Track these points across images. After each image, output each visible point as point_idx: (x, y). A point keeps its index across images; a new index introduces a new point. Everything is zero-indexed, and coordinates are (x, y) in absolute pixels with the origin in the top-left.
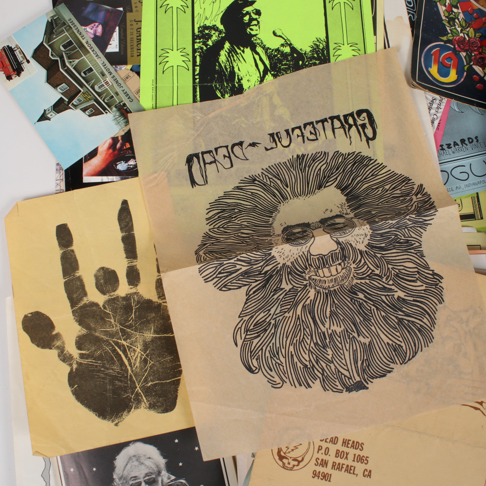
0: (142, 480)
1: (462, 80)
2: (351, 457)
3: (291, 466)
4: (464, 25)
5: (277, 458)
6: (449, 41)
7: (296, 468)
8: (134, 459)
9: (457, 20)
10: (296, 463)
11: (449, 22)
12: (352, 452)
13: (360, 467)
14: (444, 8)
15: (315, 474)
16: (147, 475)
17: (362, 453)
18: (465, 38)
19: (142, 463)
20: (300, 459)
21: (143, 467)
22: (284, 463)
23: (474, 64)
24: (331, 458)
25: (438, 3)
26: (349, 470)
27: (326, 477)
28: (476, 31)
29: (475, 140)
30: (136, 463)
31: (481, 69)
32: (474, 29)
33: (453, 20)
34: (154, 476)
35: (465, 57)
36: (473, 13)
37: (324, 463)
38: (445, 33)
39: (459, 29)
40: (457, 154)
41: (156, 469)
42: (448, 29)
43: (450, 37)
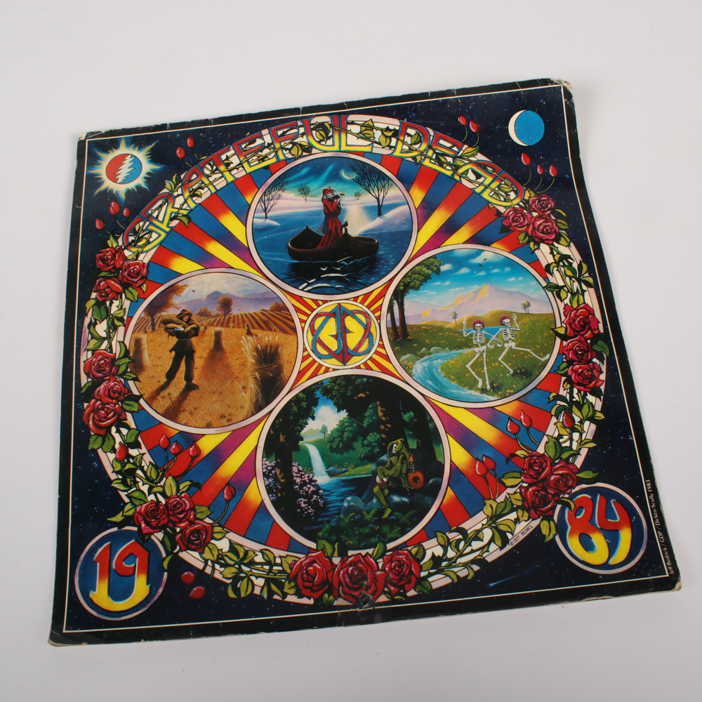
1: (161, 590)
4: (154, 476)
6: (128, 520)
9: (139, 472)
11: (124, 482)
14: (112, 456)
18: (158, 502)
23: (181, 550)
25: (100, 451)
28: (178, 480)
31: (196, 554)
32: (175, 478)
33: (132, 473)
35: (162, 542)
36: (170, 445)
38: (118, 505)
39: (145, 488)
42: (123, 495)
43: (129, 510)
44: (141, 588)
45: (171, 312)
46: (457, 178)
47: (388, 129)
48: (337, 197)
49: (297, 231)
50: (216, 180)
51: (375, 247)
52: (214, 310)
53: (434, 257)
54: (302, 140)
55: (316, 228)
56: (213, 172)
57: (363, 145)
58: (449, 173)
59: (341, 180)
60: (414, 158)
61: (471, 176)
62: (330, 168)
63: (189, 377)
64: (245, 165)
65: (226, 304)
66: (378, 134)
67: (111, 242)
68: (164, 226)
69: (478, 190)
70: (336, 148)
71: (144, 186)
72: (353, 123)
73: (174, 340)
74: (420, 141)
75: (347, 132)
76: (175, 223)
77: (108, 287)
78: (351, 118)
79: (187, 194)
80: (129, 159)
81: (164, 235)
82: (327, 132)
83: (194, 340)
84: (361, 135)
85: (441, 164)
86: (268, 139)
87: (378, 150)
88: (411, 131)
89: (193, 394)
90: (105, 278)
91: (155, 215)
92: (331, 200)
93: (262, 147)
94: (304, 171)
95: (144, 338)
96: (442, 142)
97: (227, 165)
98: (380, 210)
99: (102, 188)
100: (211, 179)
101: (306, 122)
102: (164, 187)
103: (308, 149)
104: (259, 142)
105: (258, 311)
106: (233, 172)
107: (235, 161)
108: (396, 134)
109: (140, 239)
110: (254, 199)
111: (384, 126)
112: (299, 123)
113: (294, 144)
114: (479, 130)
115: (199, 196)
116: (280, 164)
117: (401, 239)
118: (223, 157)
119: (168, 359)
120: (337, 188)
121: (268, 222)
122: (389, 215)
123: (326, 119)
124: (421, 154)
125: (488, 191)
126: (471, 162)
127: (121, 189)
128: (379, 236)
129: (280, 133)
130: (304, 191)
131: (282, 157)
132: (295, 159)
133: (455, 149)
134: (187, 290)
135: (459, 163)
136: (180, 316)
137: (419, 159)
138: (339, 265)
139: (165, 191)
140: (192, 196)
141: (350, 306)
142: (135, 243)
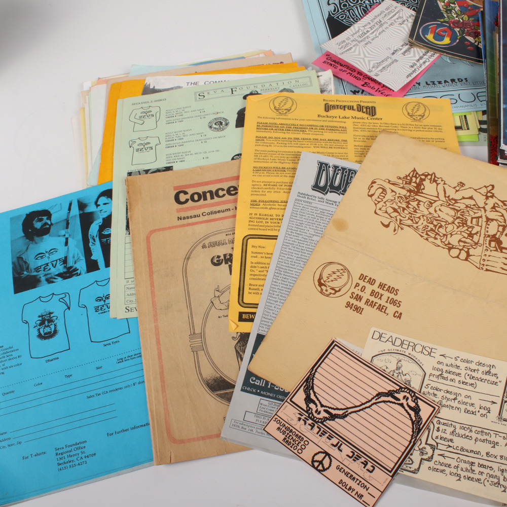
1: (455, 44)
2: (384, 298)
3: (328, 293)
4: (459, 13)
5: (317, 283)
6: (446, 22)
7: (331, 295)
9: (453, 11)
10: (333, 292)
11: (446, 12)
12: (386, 294)
13: (391, 309)
14: (443, 4)
15: (349, 305)
17: (395, 298)
18: (459, 21)
20: (337, 289)
22: (322, 289)
23: (466, 35)
24: (366, 296)
25: (438, 1)
26: (381, 308)
27: (358, 310)
31: (472, 38)
33: (450, 10)
35: (459, 31)
37: (359, 298)
38: (443, 17)
39: (455, 16)
42: (445, 15)
43: (446, 19)
44: (447, 41)
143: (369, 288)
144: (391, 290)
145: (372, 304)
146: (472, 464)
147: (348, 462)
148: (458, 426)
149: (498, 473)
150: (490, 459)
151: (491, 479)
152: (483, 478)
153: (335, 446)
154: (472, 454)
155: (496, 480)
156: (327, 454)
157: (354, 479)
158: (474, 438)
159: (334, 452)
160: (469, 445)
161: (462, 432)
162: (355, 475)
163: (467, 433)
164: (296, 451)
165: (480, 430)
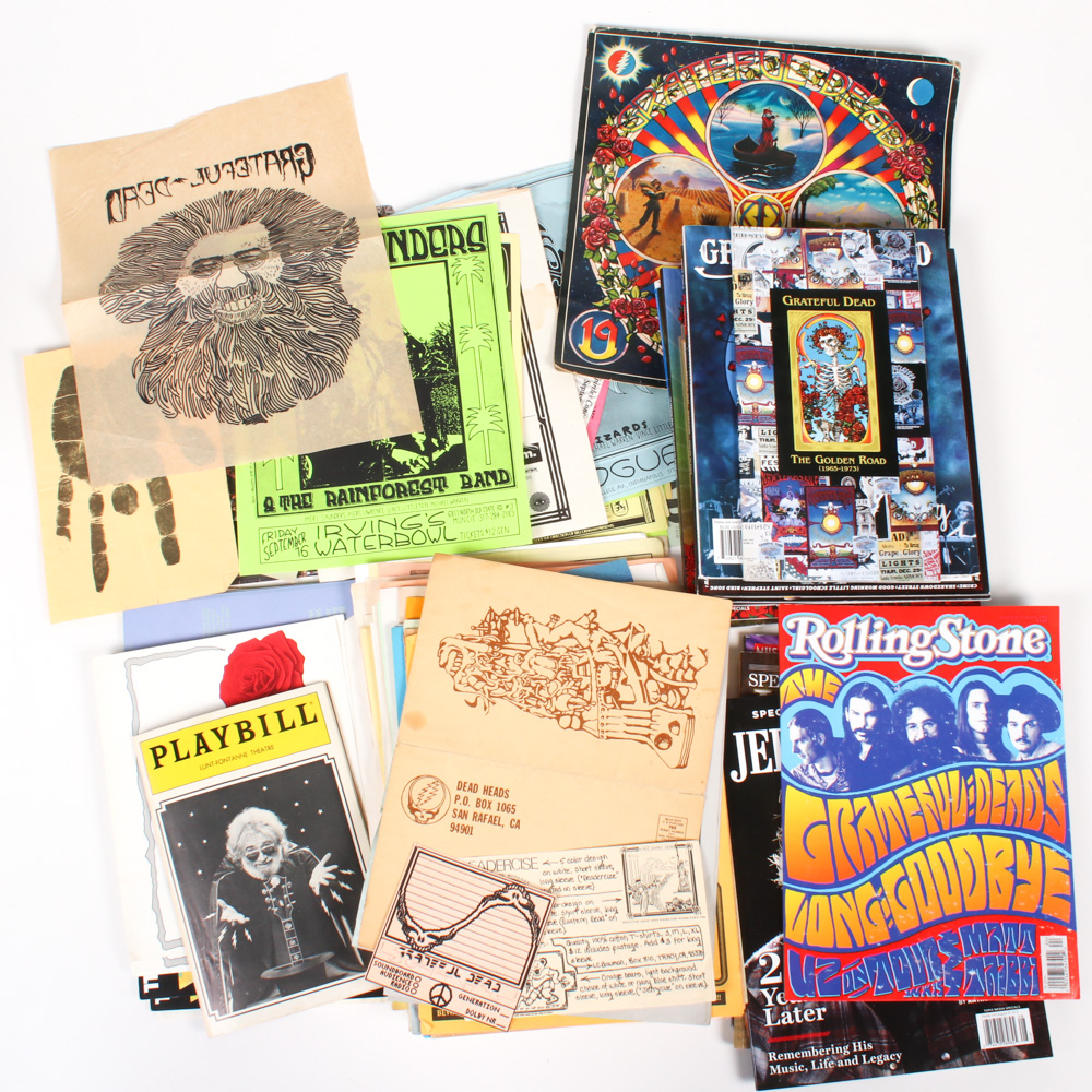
0: (259, 850)
1: (623, 353)
2: (494, 806)
3: (425, 819)
4: (625, 283)
5: (408, 811)
6: (606, 307)
7: (430, 821)
8: (249, 827)
9: (615, 279)
10: (431, 816)
11: (605, 283)
12: (495, 800)
13: (506, 817)
14: (599, 265)
15: (454, 827)
16: (264, 844)
17: (507, 801)
18: (627, 300)
19: (259, 831)
20: (435, 811)
21: (260, 835)
22: (416, 817)
23: (638, 332)
24: (471, 809)
25: (591, 260)
26: (493, 820)
27: (466, 830)
28: (641, 289)
29: (642, 426)
30: (252, 831)
31: (648, 336)
32: (639, 287)
33: (611, 278)
34: (273, 845)
35: (627, 325)
36: (637, 267)
37: (464, 815)
38: (600, 296)
39: (619, 290)
40: (617, 446)
41: (275, 838)
42: (604, 291)
43: (607, 301)
44: (611, 349)
45: (647, 180)
46: (861, 119)
47: (820, 72)
48: (773, 117)
49: (740, 137)
50: (688, 86)
51: (794, 160)
52: (677, 184)
53: (833, 176)
54: (756, 67)
55: (755, 138)
56: (687, 79)
57: (799, 80)
58: (857, 115)
59: (778, 104)
60: (834, 98)
61: (872, 120)
62: (772, 93)
63: (654, 225)
64: (711, 78)
65: (685, 181)
66: (812, 74)
67: (609, 121)
68: (647, 115)
69: (874, 132)
70: (779, 78)
71: (636, 80)
72: (795, 61)
73: (647, 199)
74: (841, 86)
75: (790, 67)
76: (655, 114)
77: (605, 154)
78: (795, 57)
79: (666, 93)
80: (626, 55)
81: (647, 122)
82: (775, 64)
83: (661, 201)
84: (800, 72)
85: (852, 107)
86: (731, 61)
87: (809, 86)
88: (836, 77)
89: (656, 237)
90: (603, 148)
91: (642, 105)
92: (769, 119)
93: (725, 67)
94: (753, 92)
95: (627, 194)
96: (857, 89)
97: (698, 75)
98: (801, 133)
99: (605, 76)
100: (685, 84)
101: (761, 55)
102: (650, 84)
103: (759, 75)
104: (724, 62)
105: (707, 190)
106: (702, 82)
107: (704, 73)
108: (825, 76)
109: (629, 122)
110: (714, 107)
111: (818, 69)
112: (756, 53)
113: (750, 69)
114: (885, 86)
115: (675, 96)
116: (737, 82)
117: (812, 158)
118: (696, 68)
119: (642, 211)
120: (775, 110)
121: (722, 126)
122: (808, 138)
123: (777, 55)
124: (840, 96)
125: (881, 134)
126: (874, 109)
127: (619, 79)
128: (798, 153)
129: (741, 58)
130: (751, 108)
131: (739, 78)
132: (748, 81)
133: (865, 97)
134: (659, 166)
135: (865, 108)
136: (653, 183)
137: (837, 99)
138: (766, 168)
139: (650, 87)
140: (670, 95)
141: (770, 199)
142: (625, 124)
143: (473, 798)
144: (500, 792)
145: (482, 818)
146: (619, 976)
147: (471, 987)
148: (590, 940)
149: (648, 977)
150: (634, 965)
151: (643, 986)
152: (634, 988)
153: (451, 973)
154: (615, 967)
155: (647, 986)
156: (445, 985)
157: (481, 1004)
158: (611, 948)
159: (451, 980)
160: (608, 957)
161: (597, 945)
162: (481, 1000)
163: (602, 944)
164: (409, 993)
165: (614, 936)
